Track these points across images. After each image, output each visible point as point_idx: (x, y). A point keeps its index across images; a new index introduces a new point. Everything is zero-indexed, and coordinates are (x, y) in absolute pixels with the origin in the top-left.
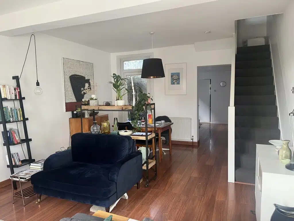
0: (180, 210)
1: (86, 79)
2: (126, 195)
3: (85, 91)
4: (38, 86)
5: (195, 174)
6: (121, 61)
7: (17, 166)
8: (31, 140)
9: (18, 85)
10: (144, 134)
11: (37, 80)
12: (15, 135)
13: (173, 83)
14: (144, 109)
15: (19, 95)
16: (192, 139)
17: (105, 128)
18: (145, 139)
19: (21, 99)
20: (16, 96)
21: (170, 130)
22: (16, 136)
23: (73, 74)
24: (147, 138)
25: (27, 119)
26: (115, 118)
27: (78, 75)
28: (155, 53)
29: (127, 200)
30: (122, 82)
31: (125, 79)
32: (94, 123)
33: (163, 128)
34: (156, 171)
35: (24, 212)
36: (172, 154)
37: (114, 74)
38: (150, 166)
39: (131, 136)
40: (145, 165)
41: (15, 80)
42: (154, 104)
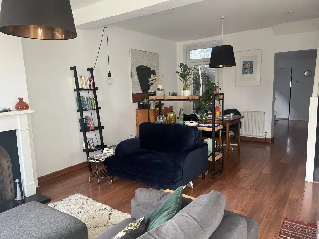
0: (247, 202)
1: (152, 70)
2: (191, 183)
3: (152, 82)
4: (110, 77)
5: (266, 171)
6: (187, 51)
7: (92, 151)
8: (103, 127)
9: (92, 76)
10: (211, 125)
11: (109, 71)
12: (90, 122)
13: (245, 73)
14: (212, 99)
15: (93, 85)
16: (265, 136)
17: (170, 119)
18: (212, 130)
19: (95, 89)
20: (90, 86)
21: (239, 124)
22: (91, 124)
23: (140, 65)
24: (214, 129)
25: (100, 108)
26: (180, 109)
27: (145, 66)
28: (225, 40)
29: (192, 188)
30: (189, 72)
31: (192, 69)
32: (160, 113)
33: (231, 121)
34: (223, 164)
35: (99, 190)
36: (241, 149)
37: (181, 64)
38: (216, 158)
39: (198, 127)
40: (211, 157)
41: (90, 71)
42: (223, 94)
